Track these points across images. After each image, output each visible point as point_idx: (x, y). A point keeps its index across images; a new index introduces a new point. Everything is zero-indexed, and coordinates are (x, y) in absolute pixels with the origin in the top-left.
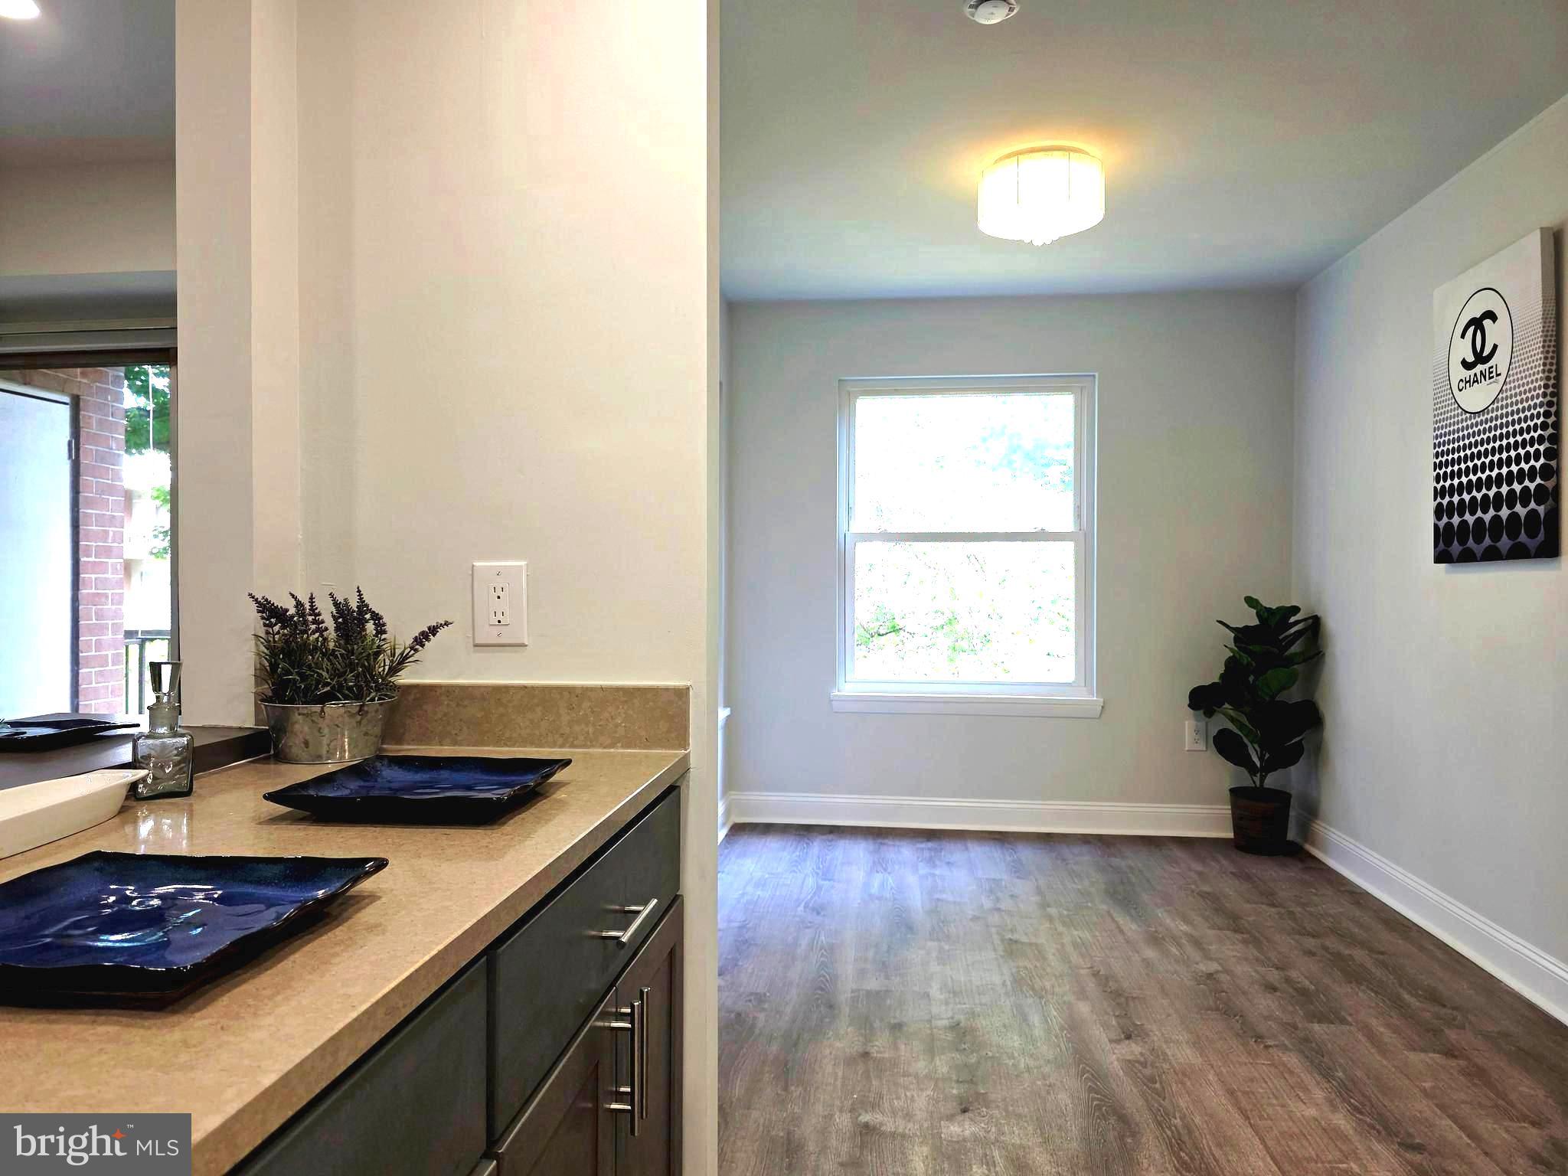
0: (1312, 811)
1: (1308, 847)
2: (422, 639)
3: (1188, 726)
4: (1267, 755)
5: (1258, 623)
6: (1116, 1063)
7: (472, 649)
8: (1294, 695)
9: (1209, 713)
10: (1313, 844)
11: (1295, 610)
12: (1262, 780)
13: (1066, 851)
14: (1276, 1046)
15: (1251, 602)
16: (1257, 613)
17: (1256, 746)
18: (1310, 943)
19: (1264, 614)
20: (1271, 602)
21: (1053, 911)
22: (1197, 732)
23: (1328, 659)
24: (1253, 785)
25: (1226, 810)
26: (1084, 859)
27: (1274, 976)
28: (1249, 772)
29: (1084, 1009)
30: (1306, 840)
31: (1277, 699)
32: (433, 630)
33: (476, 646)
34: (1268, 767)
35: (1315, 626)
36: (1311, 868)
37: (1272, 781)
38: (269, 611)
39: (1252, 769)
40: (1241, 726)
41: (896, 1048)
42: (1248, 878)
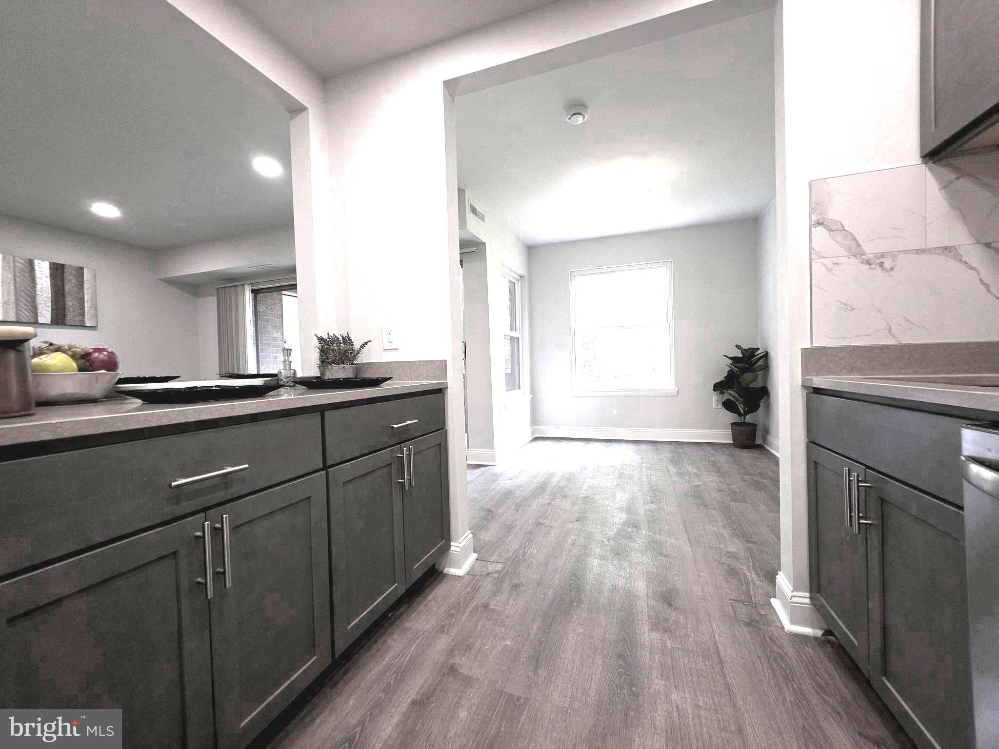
0: (767, 431)
1: (766, 446)
2: (362, 346)
3: (715, 399)
4: (747, 409)
5: (742, 356)
6: (642, 511)
7: (383, 351)
8: (758, 384)
9: (722, 393)
10: (767, 445)
11: (758, 349)
12: (744, 419)
13: (660, 446)
14: (712, 509)
15: (738, 347)
16: (741, 352)
17: (742, 405)
18: (747, 477)
19: (744, 351)
20: (745, 347)
21: (644, 465)
22: (717, 401)
23: (771, 368)
24: (740, 422)
25: (730, 432)
26: (666, 450)
27: (724, 487)
28: (739, 415)
29: (639, 494)
30: (765, 444)
31: (750, 386)
32: (366, 343)
33: (384, 350)
34: (746, 413)
35: (766, 355)
36: (764, 453)
37: (749, 418)
38: (321, 339)
39: (740, 414)
40: (734, 397)
41: (562, 502)
42: (733, 456)
